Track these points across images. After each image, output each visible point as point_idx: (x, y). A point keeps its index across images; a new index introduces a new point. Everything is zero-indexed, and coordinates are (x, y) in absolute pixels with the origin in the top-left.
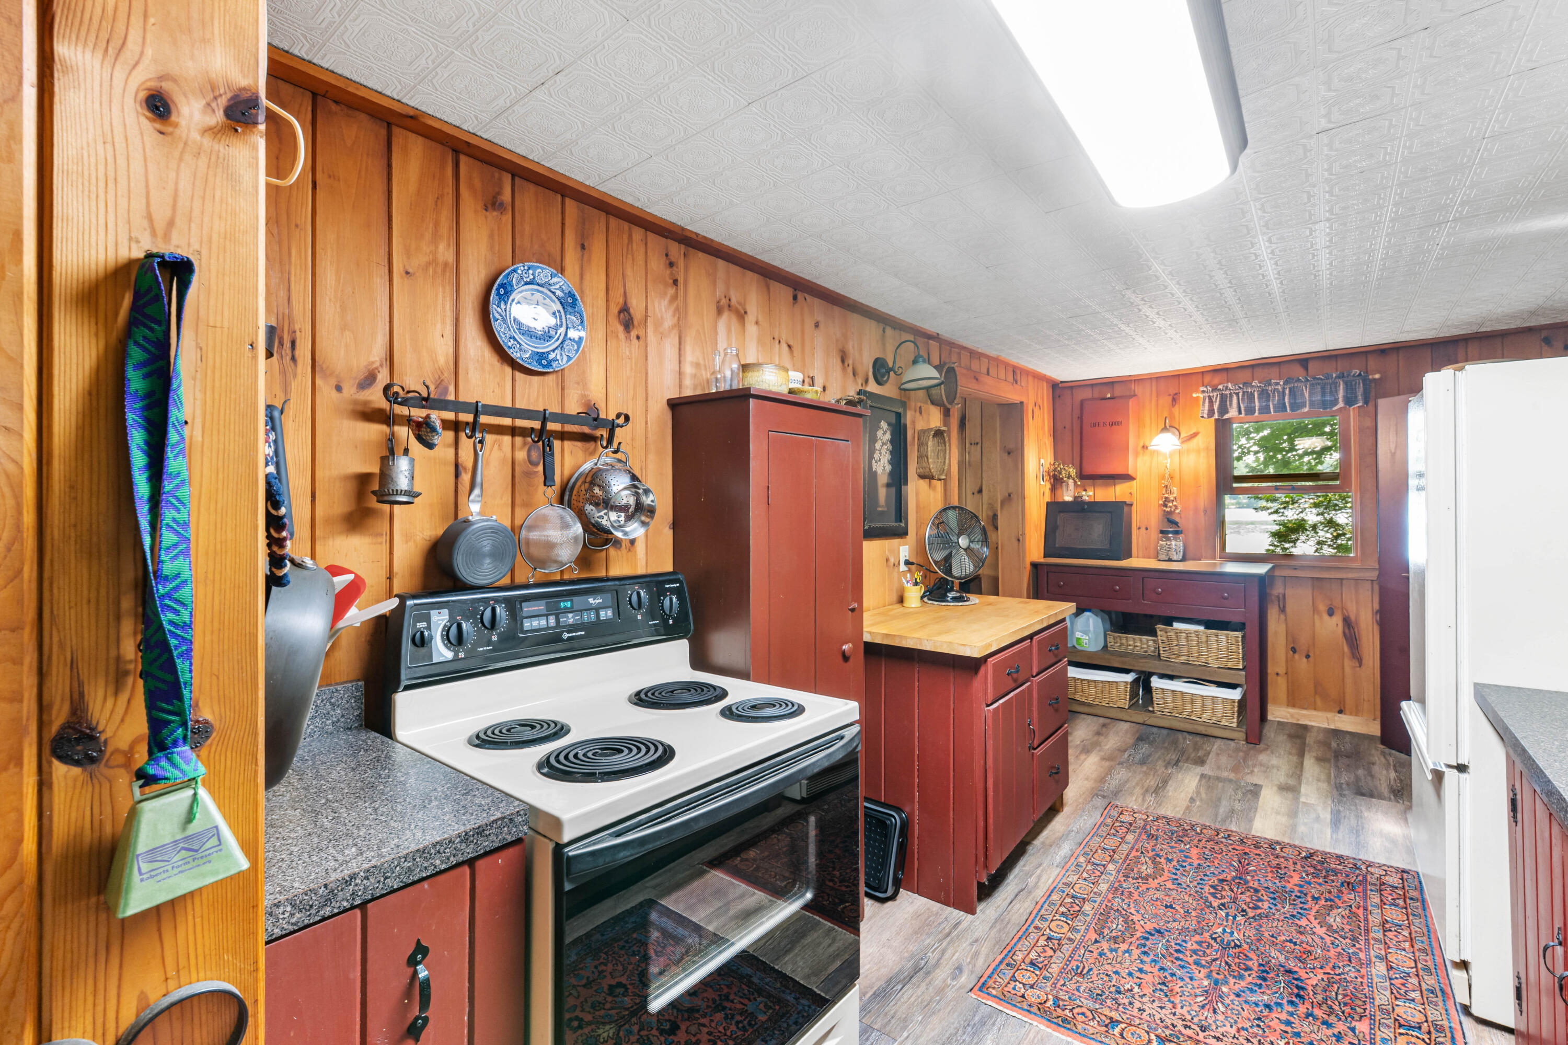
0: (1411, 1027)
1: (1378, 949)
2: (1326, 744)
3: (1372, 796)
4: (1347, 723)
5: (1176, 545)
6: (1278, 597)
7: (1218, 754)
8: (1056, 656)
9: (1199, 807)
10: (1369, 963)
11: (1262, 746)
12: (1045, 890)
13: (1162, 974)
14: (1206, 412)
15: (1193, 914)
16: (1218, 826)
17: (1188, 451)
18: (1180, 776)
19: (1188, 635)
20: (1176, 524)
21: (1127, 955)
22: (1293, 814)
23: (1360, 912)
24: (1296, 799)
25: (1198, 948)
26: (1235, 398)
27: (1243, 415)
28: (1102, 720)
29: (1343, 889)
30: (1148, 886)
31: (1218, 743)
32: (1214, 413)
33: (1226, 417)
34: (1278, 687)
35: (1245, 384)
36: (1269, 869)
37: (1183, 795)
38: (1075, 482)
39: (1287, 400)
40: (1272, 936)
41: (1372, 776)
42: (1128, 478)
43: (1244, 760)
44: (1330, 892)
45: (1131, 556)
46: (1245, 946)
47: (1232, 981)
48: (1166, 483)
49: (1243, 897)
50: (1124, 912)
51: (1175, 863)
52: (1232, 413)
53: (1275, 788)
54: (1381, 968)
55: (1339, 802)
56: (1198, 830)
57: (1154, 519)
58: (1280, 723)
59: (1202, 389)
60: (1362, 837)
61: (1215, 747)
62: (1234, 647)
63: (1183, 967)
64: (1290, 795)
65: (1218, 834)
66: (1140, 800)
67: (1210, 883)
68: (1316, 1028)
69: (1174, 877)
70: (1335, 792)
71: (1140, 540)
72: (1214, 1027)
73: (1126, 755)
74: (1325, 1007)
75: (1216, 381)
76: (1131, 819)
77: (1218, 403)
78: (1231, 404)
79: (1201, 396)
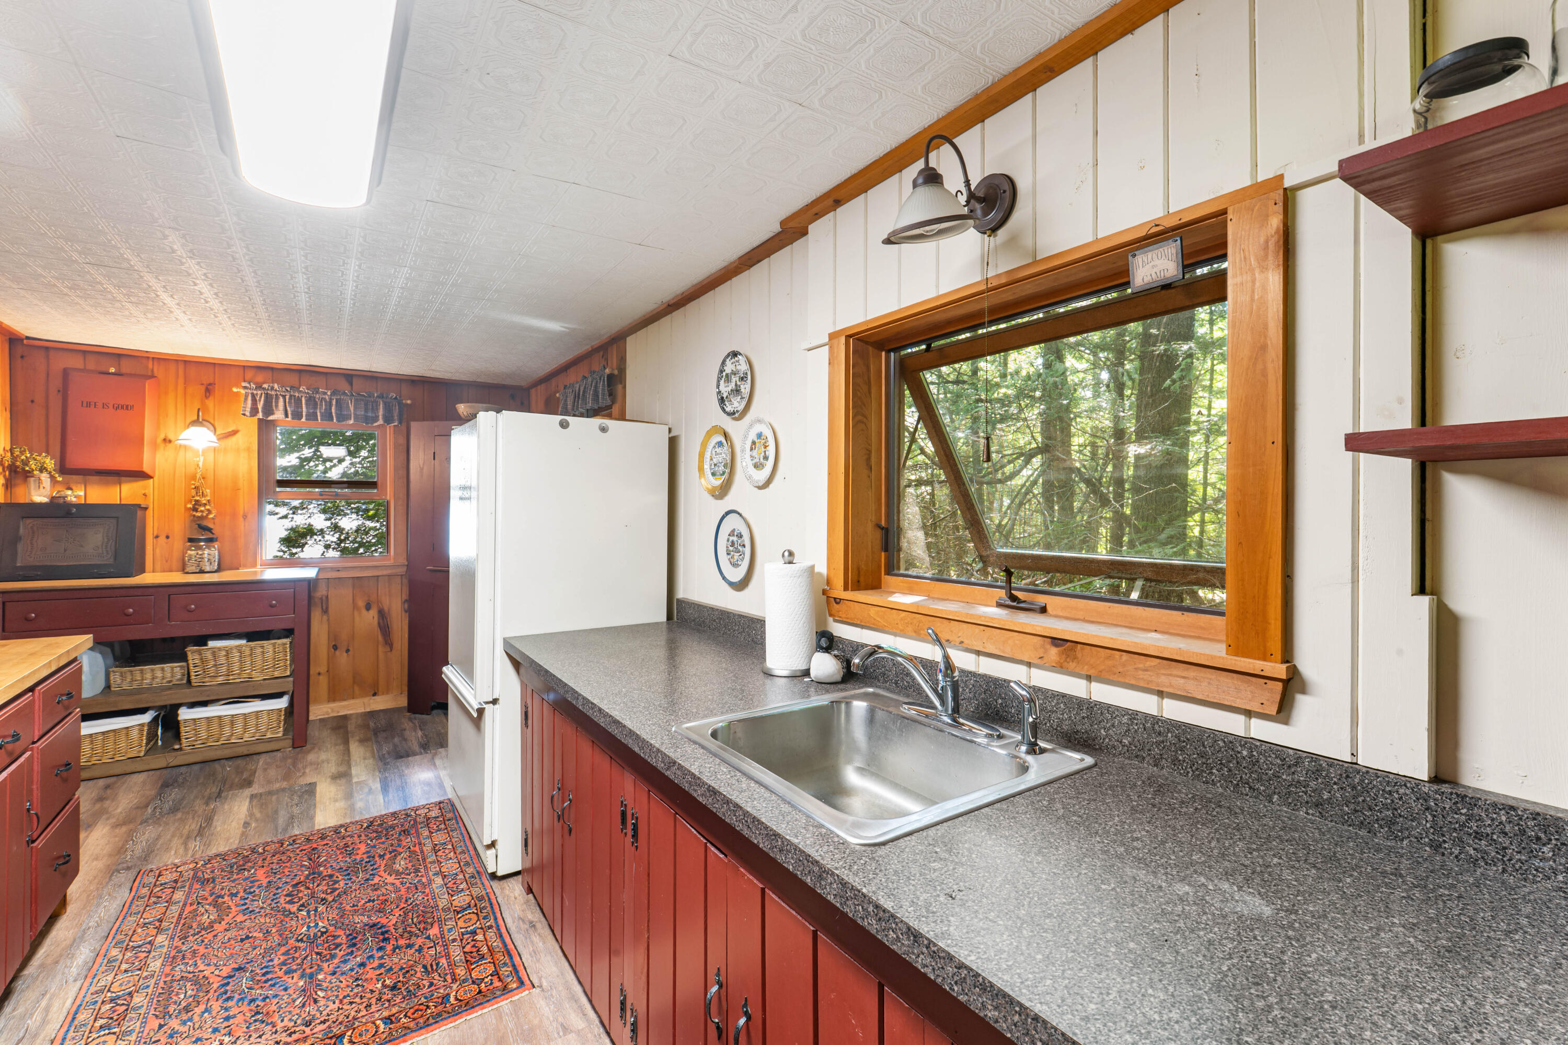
0: (465, 909)
1: (434, 868)
2: (366, 726)
3: (408, 756)
4: (380, 703)
5: (210, 554)
6: (321, 599)
7: (265, 770)
8: (67, 708)
9: (255, 828)
10: (430, 882)
11: (308, 746)
12: (62, 1018)
13: (253, 1006)
14: (248, 409)
15: (274, 930)
16: (280, 837)
17: (226, 450)
18: (226, 807)
19: (228, 651)
20: (210, 530)
21: (206, 1014)
22: (349, 796)
23: (417, 849)
24: (350, 782)
25: (286, 957)
26: (281, 400)
27: (289, 419)
28: (101, 782)
29: (402, 837)
30: (215, 933)
31: (262, 760)
32: (258, 412)
33: (271, 418)
34: (320, 685)
35: (292, 387)
36: (338, 852)
37: (234, 824)
38: (52, 478)
39: (333, 411)
40: (354, 906)
41: (405, 740)
42: (142, 475)
43: (294, 767)
44: (392, 845)
45: (144, 572)
46: (331, 928)
47: (325, 965)
48: (197, 484)
49: (320, 888)
50: (191, 975)
51: (242, 894)
52: (278, 415)
53: (329, 780)
54: (439, 881)
55: (385, 770)
56: (260, 850)
57: (179, 527)
58: (321, 720)
59: (244, 384)
60: (407, 791)
61: (261, 763)
62: (281, 655)
63: (274, 985)
64: (343, 781)
65: (282, 844)
66: (181, 851)
67: (285, 893)
68: (402, 955)
69: (244, 907)
70: (380, 764)
71: (158, 551)
72: (318, 1015)
73: (149, 810)
74: (406, 935)
75: (260, 378)
76: (175, 876)
77: (262, 402)
78: (277, 406)
79: (243, 391)
